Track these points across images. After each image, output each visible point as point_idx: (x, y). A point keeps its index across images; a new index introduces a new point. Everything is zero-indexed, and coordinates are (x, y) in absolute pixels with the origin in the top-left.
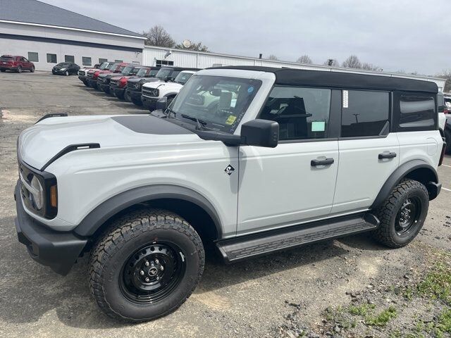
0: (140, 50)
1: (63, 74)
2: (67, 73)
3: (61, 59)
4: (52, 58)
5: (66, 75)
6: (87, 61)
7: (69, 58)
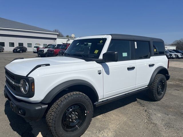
0: (55, 39)
1: (19, 52)
2: (21, 52)
3: (16, 45)
4: (12, 44)
5: (20, 53)
6: (30, 45)
7: (21, 44)
